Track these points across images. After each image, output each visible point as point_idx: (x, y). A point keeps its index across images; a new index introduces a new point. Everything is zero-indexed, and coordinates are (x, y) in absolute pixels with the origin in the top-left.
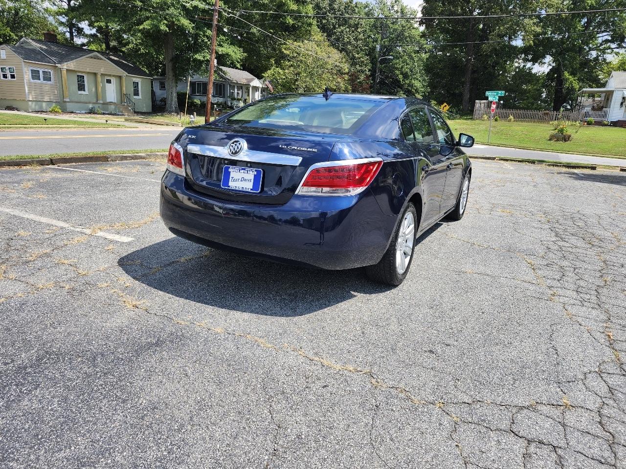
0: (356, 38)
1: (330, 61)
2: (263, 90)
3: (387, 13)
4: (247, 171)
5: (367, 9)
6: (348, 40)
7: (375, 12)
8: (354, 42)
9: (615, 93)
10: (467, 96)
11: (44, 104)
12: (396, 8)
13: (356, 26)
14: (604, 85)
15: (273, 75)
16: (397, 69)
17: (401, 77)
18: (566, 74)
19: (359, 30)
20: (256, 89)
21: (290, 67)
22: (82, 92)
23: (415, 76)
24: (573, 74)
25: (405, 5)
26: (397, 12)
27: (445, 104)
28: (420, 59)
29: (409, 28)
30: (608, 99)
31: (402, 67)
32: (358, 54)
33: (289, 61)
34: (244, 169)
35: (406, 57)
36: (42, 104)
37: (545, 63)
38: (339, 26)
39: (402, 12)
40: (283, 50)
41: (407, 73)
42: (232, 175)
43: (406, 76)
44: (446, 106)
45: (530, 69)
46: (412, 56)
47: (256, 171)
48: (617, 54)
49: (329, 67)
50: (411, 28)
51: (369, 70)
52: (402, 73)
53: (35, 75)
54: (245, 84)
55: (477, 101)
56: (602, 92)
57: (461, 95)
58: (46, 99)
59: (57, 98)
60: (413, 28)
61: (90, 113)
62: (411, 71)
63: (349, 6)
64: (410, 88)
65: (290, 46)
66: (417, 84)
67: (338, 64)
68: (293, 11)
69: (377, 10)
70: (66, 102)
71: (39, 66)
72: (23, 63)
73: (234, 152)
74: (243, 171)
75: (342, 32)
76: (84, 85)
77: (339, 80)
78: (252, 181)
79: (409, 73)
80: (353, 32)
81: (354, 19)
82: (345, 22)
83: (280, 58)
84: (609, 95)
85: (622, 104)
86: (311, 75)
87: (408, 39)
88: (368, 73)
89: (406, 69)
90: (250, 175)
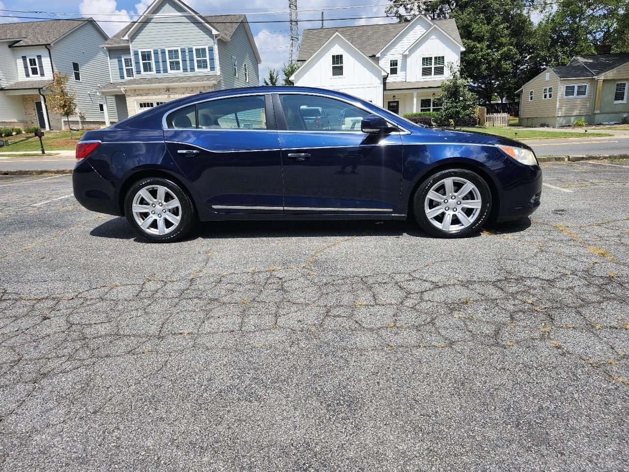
11: (573, 119)
22: (620, 102)
36: (571, 119)
53: (569, 91)
58: (576, 113)
59: (588, 111)
61: (623, 123)
70: (595, 114)
71: (574, 82)
72: (559, 82)
76: (623, 93)
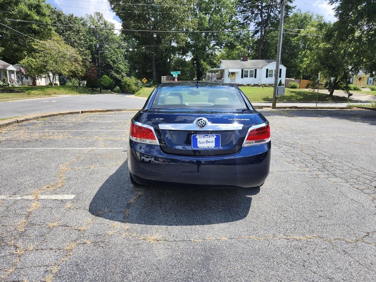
0: (79, 39)
1: (68, 53)
2: (17, 73)
3: (96, 25)
4: (210, 136)
5: (82, 21)
6: (74, 40)
7: (88, 23)
8: (78, 41)
9: (225, 71)
10: (155, 74)
12: (101, 22)
13: (78, 32)
14: (219, 67)
15: (28, 62)
16: (108, 58)
17: (111, 62)
18: (202, 61)
19: (80, 34)
20: (12, 72)
21: (40, 57)
23: (120, 62)
24: (204, 61)
25: (106, 20)
26: (102, 24)
27: (144, 79)
28: (121, 52)
29: (111, 34)
30: (222, 74)
31: (111, 57)
32: (82, 48)
33: (38, 53)
34: (207, 136)
35: (113, 51)
37: (188, 56)
38: (66, 31)
39: (105, 24)
40: (33, 46)
41: (114, 60)
42: (199, 140)
43: (114, 62)
44: (145, 80)
45: (185, 59)
46: (115, 51)
47: (216, 135)
48: (220, 51)
49: (68, 57)
50: (113, 34)
51: (91, 59)
52: (111, 61)
54: (3, 69)
55: (162, 77)
56: (220, 70)
57: (151, 73)
60: (114, 34)
62: (117, 59)
63: (71, 19)
64: (117, 69)
65: (37, 43)
66: (122, 67)
67: (74, 55)
68: (36, 20)
69: (89, 22)
73: (201, 126)
74: (206, 137)
75: (69, 34)
77: (77, 65)
78: (214, 142)
79: (116, 61)
80: (76, 35)
81: (76, 27)
82: (71, 28)
83: (31, 51)
84: (222, 71)
85: (229, 76)
86: (56, 62)
87: (112, 40)
88: (91, 60)
89: (114, 58)
90: (212, 139)
